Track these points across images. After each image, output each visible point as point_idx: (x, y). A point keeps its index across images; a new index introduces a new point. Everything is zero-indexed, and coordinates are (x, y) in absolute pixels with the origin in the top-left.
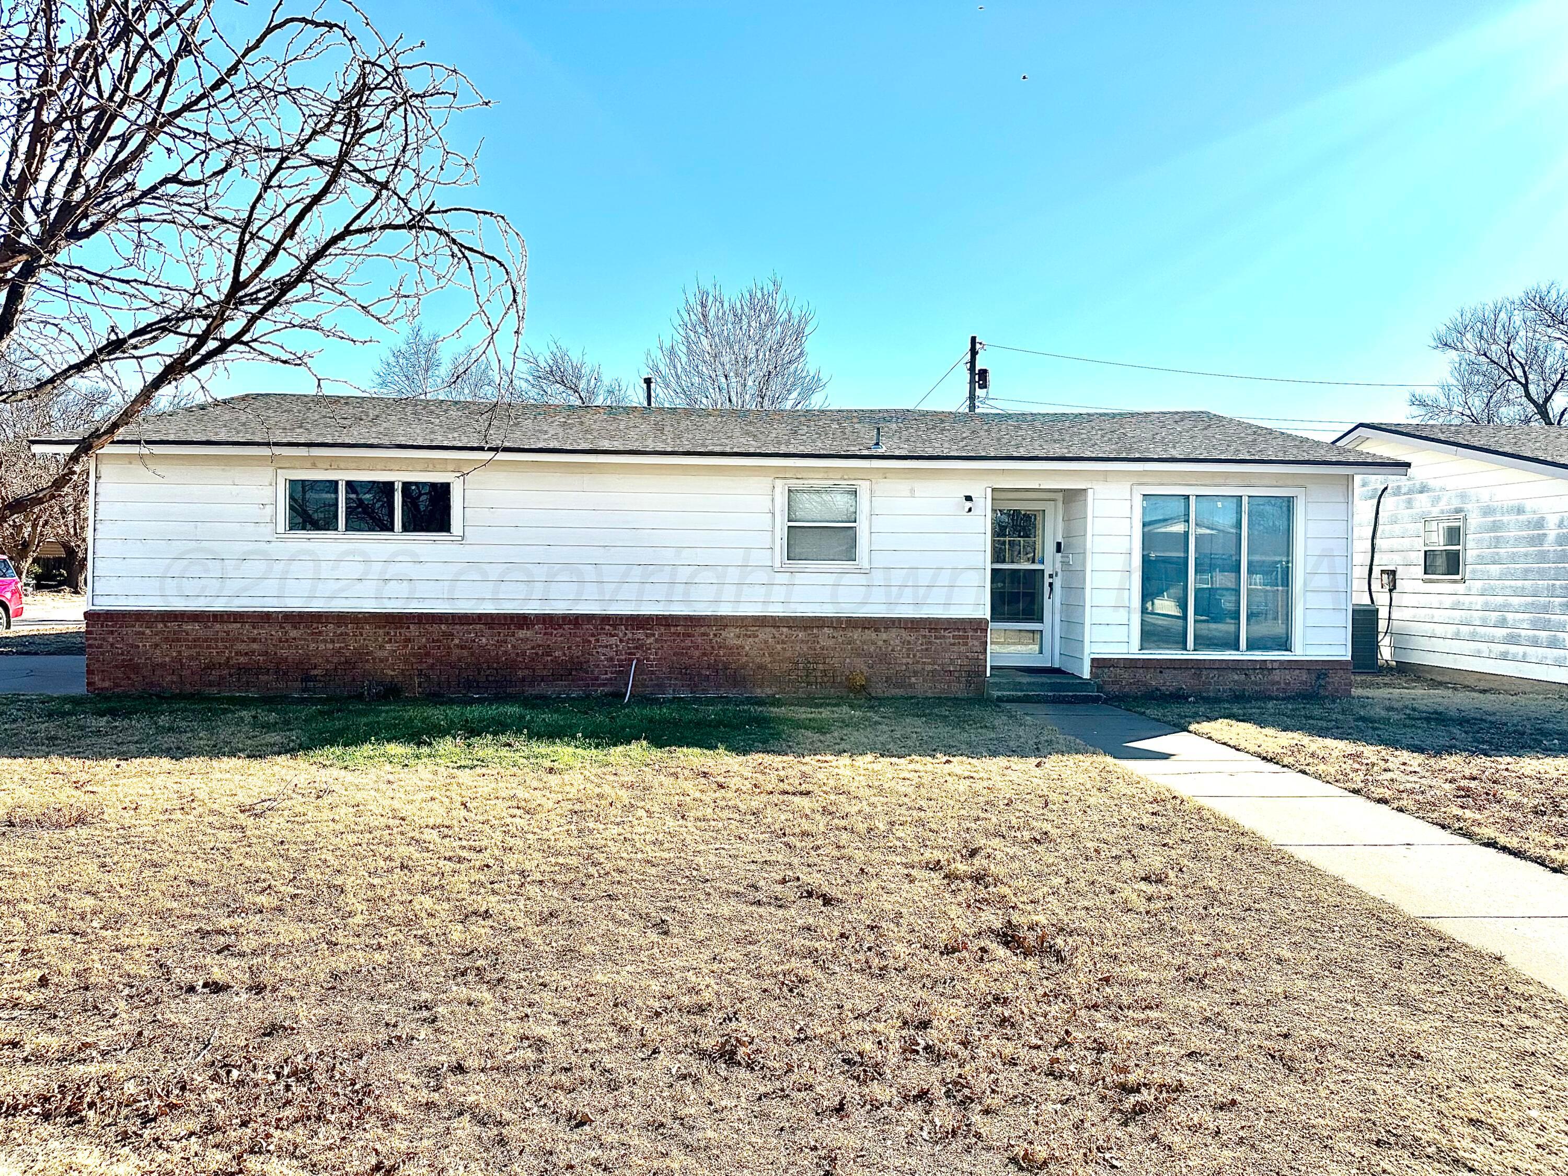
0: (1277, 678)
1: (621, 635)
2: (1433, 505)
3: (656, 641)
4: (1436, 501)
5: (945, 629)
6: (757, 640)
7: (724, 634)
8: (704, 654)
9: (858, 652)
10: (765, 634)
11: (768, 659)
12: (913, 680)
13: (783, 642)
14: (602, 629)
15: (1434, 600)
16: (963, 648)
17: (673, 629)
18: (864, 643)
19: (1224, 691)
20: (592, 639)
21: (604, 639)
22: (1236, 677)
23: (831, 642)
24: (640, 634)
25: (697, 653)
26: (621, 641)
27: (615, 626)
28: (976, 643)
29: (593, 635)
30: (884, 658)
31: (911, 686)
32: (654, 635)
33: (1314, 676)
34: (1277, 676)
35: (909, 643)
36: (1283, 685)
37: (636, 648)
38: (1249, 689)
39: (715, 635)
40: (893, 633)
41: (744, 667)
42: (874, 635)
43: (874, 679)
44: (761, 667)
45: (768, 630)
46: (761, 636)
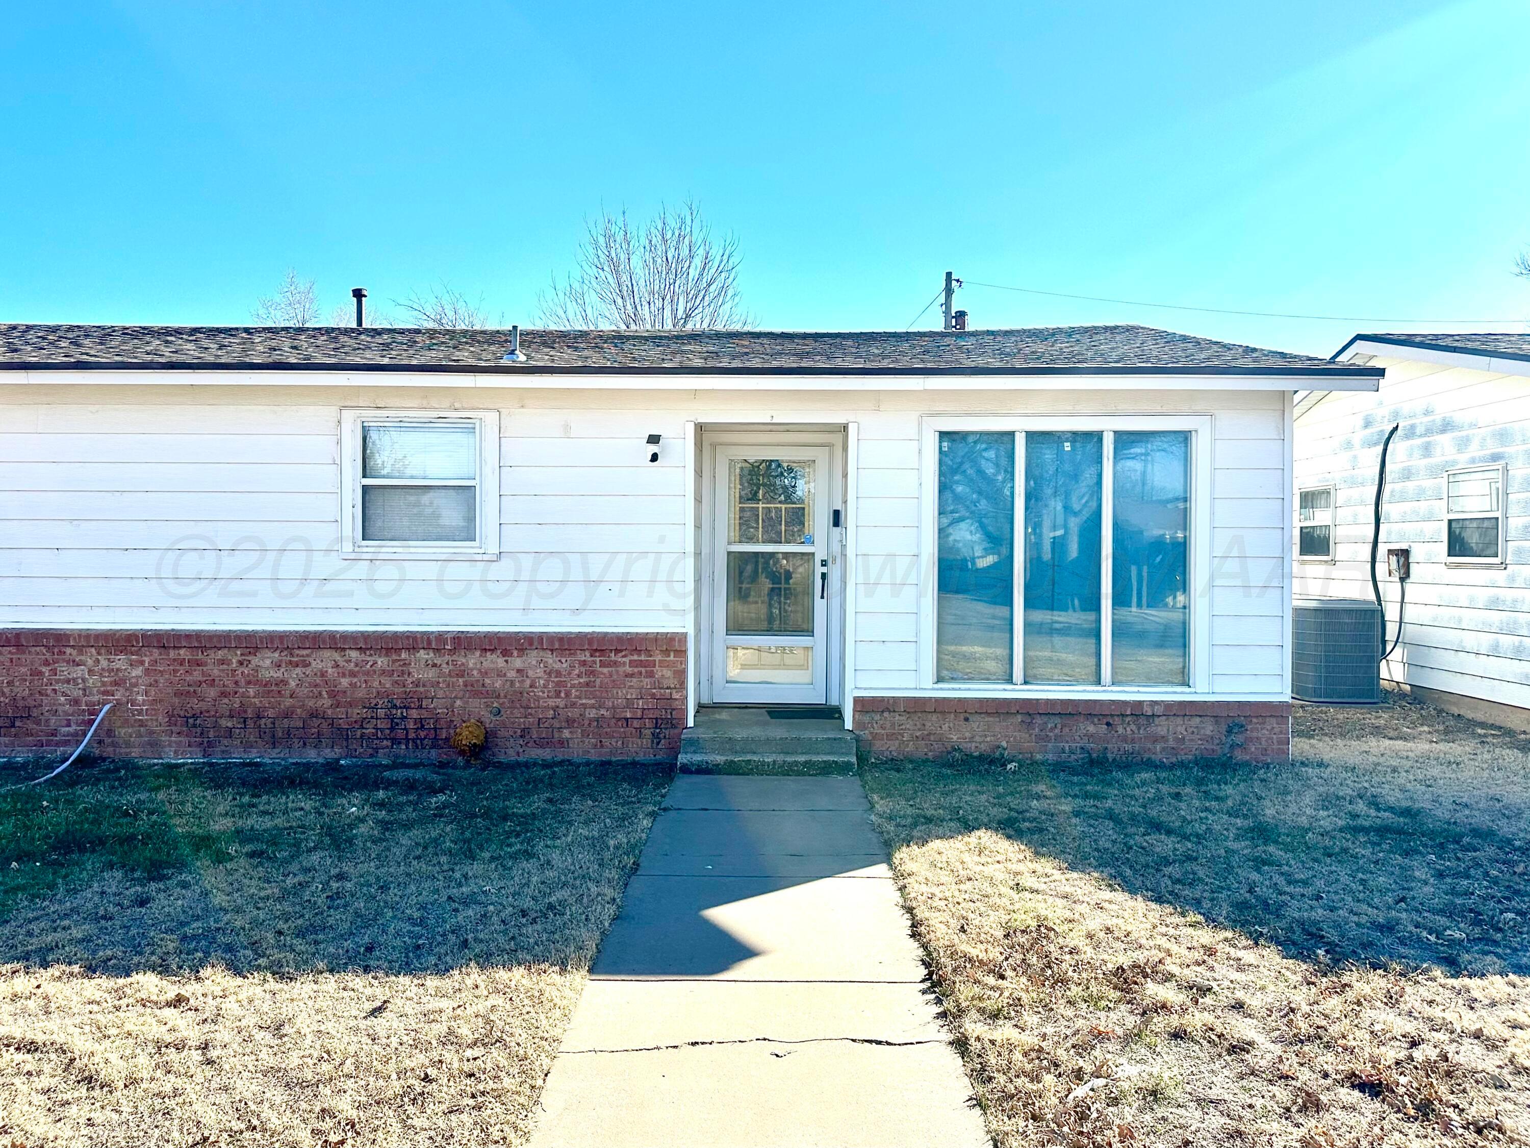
0: (1162, 731)
1: (90, 662)
2: (1460, 451)
3: (147, 672)
4: (1463, 444)
5: (617, 651)
6: (308, 671)
7: (255, 661)
8: (224, 694)
9: (476, 690)
10: (324, 661)
11: (326, 702)
12: (566, 734)
13: (353, 674)
14: (61, 653)
15: (1462, 597)
16: (646, 682)
17: (172, 654)
18: (485, 674)
19: (1072, 752)
20: (45, 670)
21: (65, 671)
22: (1091, 729)
23: (431, 674)
24: (121, 661)
25: (212, 693)
26: (90, 672)
27: (81, 649)
28: (668, 673)
29: (46, 663)
30: (518, 699)
31: (562, 743)
32: (142, 663)
33: (1224, 728)
34: (1161, 727)
35: (558, 673)
36: (1171, 743)
37: (116, 683)
38: (1114, 749)
39: (241, 663)
40: (533, 657)
41: (287, 714)
42: (501, 662)
43: (502, 733)
44: (314, 714)
45: (327, 654)
46: (316, 665)
